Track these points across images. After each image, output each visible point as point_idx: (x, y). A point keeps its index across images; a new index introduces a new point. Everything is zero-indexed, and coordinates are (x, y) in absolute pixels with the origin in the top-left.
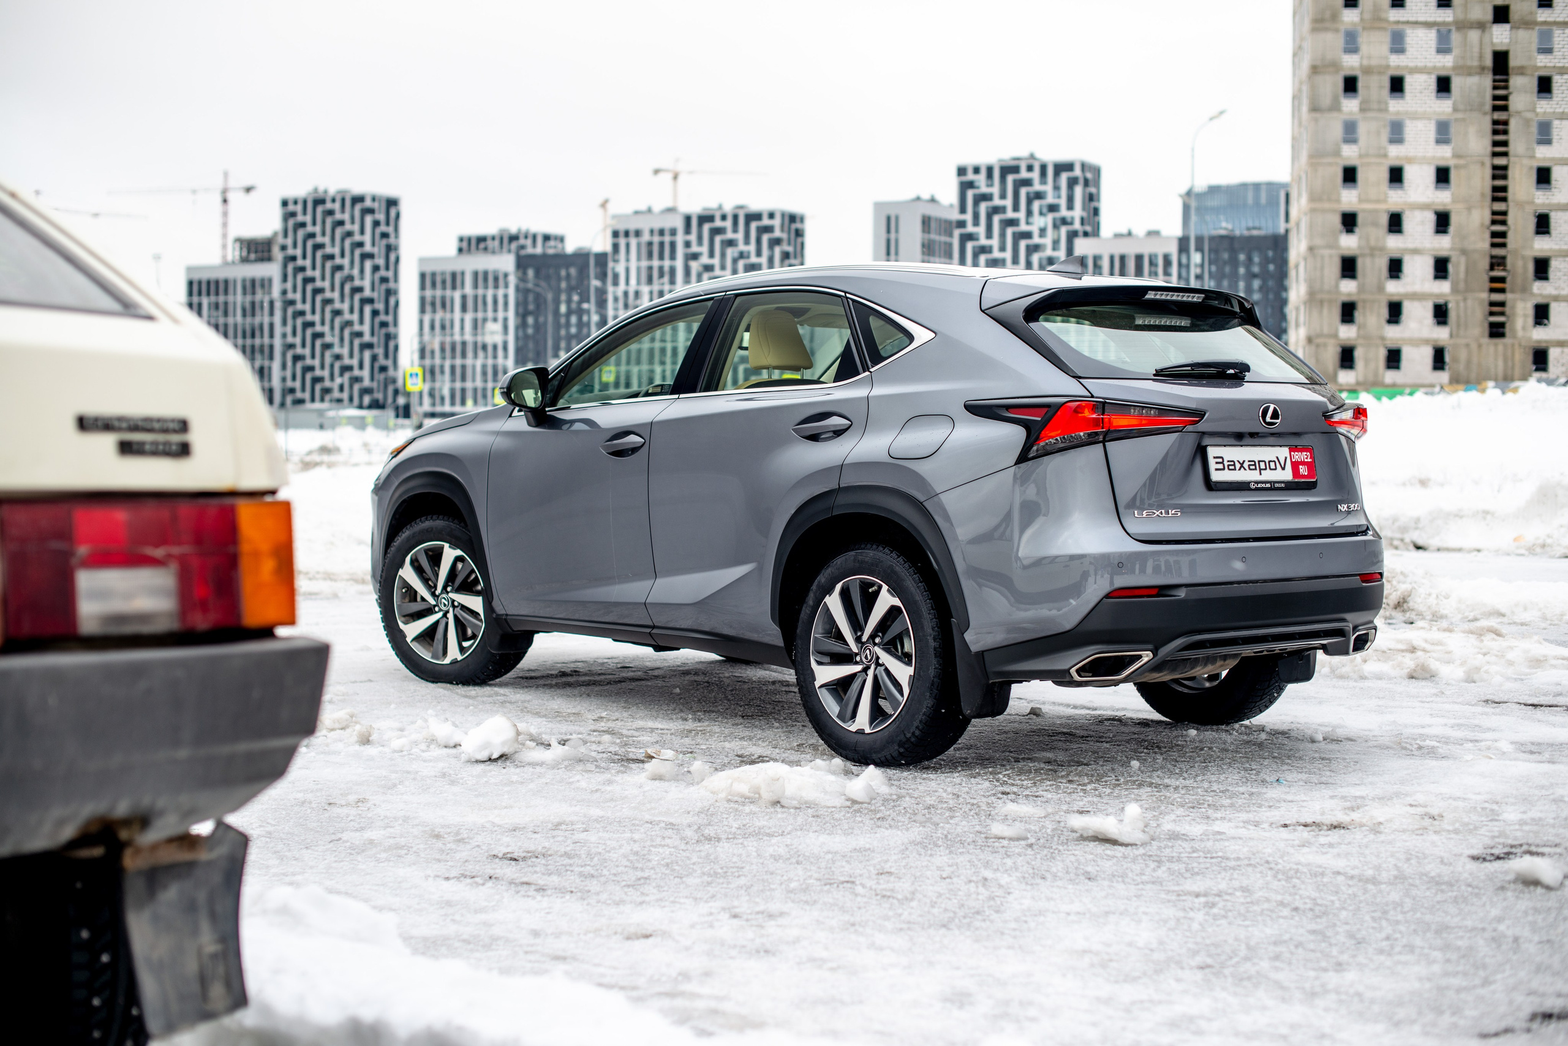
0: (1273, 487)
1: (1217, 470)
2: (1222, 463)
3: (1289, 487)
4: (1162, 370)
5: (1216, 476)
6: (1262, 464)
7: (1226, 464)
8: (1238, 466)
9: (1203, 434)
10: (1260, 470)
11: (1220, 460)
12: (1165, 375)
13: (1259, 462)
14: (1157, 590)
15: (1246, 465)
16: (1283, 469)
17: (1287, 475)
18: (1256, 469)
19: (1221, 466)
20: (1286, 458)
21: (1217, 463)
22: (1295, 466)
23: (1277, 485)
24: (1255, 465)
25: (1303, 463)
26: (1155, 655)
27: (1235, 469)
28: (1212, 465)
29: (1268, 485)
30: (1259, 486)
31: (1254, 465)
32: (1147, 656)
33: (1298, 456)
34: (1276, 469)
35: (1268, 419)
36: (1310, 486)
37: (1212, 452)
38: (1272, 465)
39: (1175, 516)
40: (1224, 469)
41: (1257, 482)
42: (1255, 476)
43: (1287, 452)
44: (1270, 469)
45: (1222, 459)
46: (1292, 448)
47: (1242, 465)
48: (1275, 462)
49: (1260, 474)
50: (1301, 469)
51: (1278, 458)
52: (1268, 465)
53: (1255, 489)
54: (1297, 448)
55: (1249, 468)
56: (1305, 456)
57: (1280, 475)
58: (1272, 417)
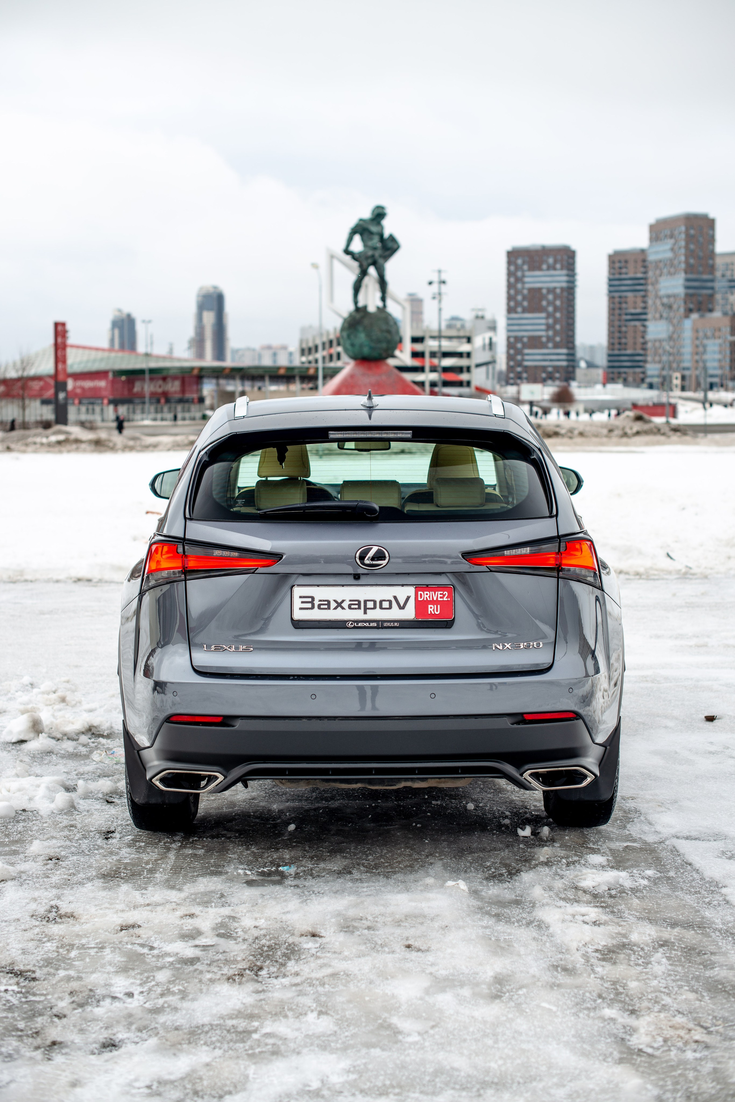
0: (381, 625)
1: (301, 609)
2: (312, 602)
3: (404, 625)
6: (370, 605)
7: (316, 603)
8: (333, 605)
9: (287, 575)
10: (366, 609)
11: (310, 600)
13: (365, 602)
14: (219, 719)
15: (345, 605)
16: (402, 608)
17: (409, 613)
18: (359, 608)
19: (309, 605)
20: (408, 598)
21: (303, 602)
22: (421, 606)
23: (385, 625)
24: (359, 604)
25: (433, 602)
26: (226, 776)
27: (329, 608)
28: (297, 603)
29: (375, 624)
30: (360, 625)
31: (356, 604)
33: (426, 595)
34: (390, 607)
35: (367, 561)
36: (447, 624)
37: (298, 592)
38: (386, 605)
39: (246, 652)
40: (313, 607)
41: (358, 622)
42: (358, 615)
43: (410, 591)
44: (381, 608)
45: (313, 598)
46: (419, 588)
47: (339, 605)
48: (390, 602)
49: (365, 613)
50: (431, 609)
51: (395, 598)
52: (379, 605)
53: (355, 627)
54: (427, 587)
55: (350, 607)
56: (437, 596)
57: (395, 614)
58: (373, 559)
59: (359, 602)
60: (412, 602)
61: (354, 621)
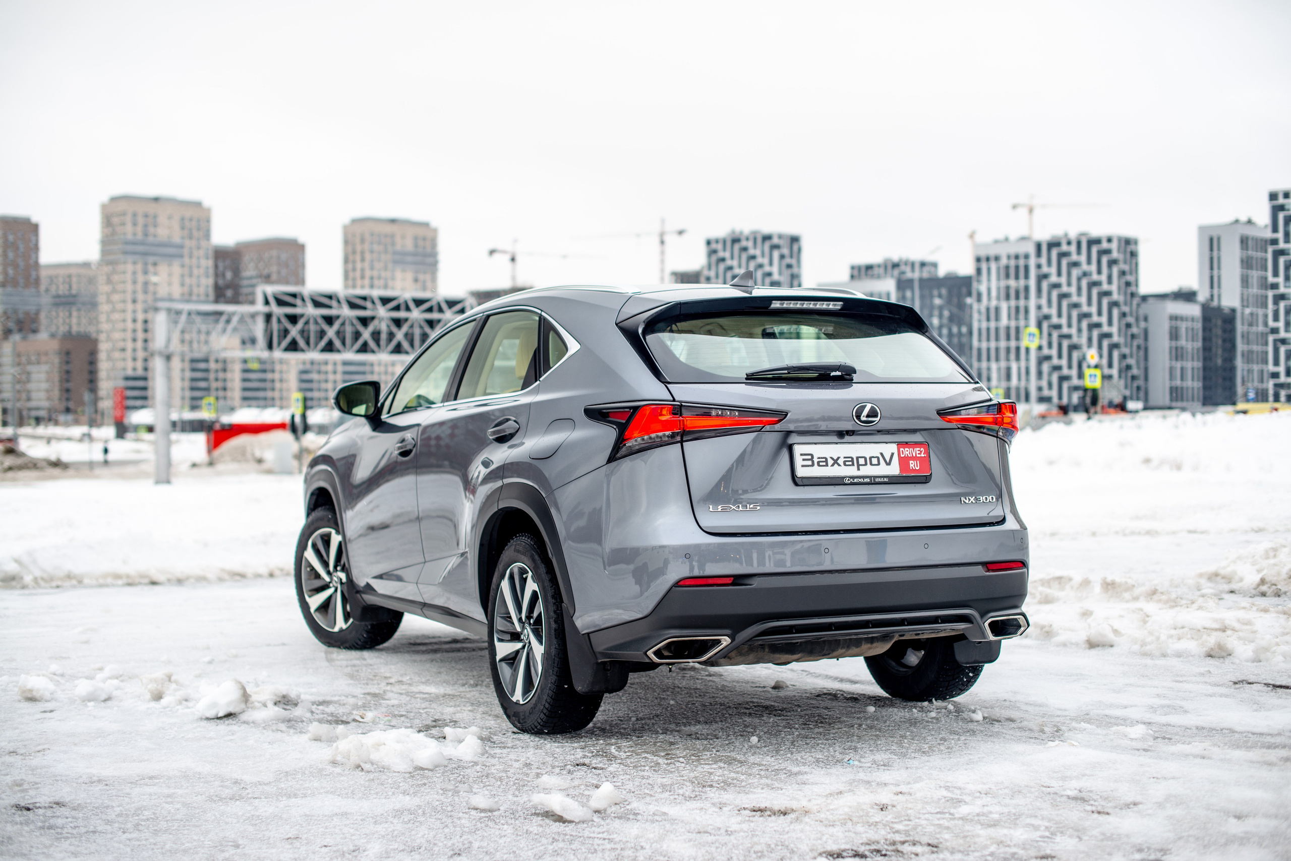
0: (873, 481)
1: (803, 466)
2: (812, 459)
3: (893, 481)
4: (753, 374)
5: (801, 472)
6: (862, 461)
7: (816, 460)
8: (830, 462)
9: (788, 433)
10: (859, 465)
11: (809, 457)
12: (755, 378)
13: (858, 458)
14: (732, 579)
15: (841, 461)
16: (888, 464)
17: (894, 469)
18: (853, 465)
19: (810, 463)
20: (892, 454)
21: (804, 460)
22: (904, 462)
23: (877, 480)
24: (852, 461)
25: (915, 458)
26: (733, 640)
27: (827, 465)
28: (799, 461)
29: (867, 480)
30: (856, 480)
31: (850, 461)
32: (726, 641)
33: (907, 452)
34: (879, 464)
35: (863, 418)
36: (925, 480)
37: (798, 450)
38: (875, 461)
39: (752, 510)
40: (813, 465)
41: (853, 478)
42: (852, 471)
43: (893, 448)
44: (871, 464)
45: (812, 456)
46: (900, 444)
47: (836, 462)
48: (878, 458)
49: (859, 469)
50: (912, 464)
51: (882, 454)
52: (868, 461)
53: (852, 484)
54: (906, 444)
55: (845, 465)
56: (917, 452)
57: (883, 470)
58: (868, 416)
59: (852, 458)
60: (896, 458)
61: (851, 477)
